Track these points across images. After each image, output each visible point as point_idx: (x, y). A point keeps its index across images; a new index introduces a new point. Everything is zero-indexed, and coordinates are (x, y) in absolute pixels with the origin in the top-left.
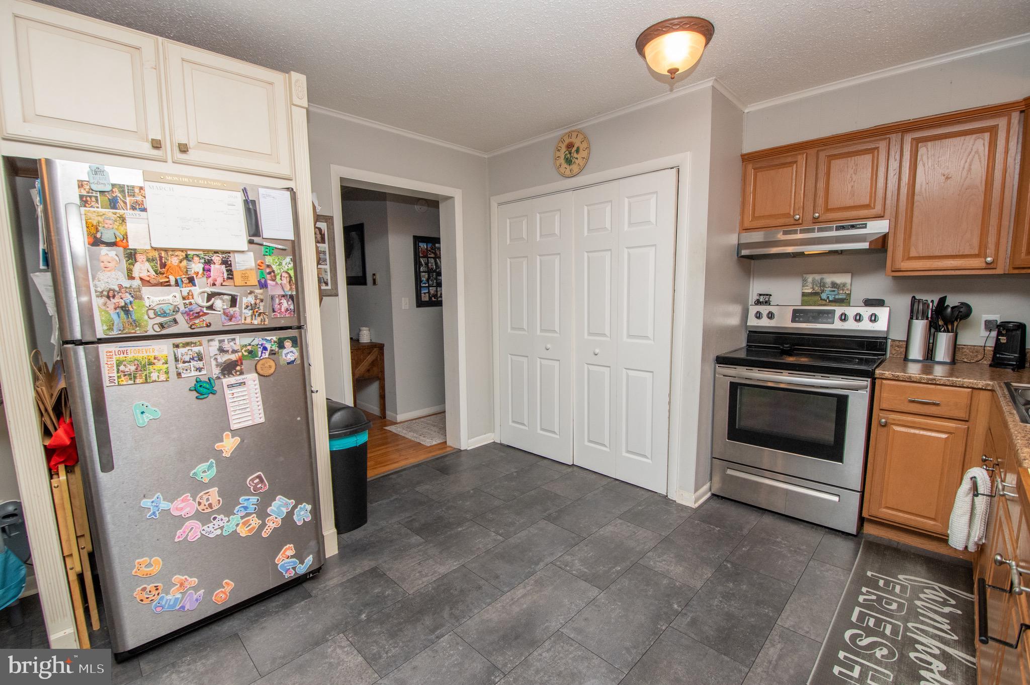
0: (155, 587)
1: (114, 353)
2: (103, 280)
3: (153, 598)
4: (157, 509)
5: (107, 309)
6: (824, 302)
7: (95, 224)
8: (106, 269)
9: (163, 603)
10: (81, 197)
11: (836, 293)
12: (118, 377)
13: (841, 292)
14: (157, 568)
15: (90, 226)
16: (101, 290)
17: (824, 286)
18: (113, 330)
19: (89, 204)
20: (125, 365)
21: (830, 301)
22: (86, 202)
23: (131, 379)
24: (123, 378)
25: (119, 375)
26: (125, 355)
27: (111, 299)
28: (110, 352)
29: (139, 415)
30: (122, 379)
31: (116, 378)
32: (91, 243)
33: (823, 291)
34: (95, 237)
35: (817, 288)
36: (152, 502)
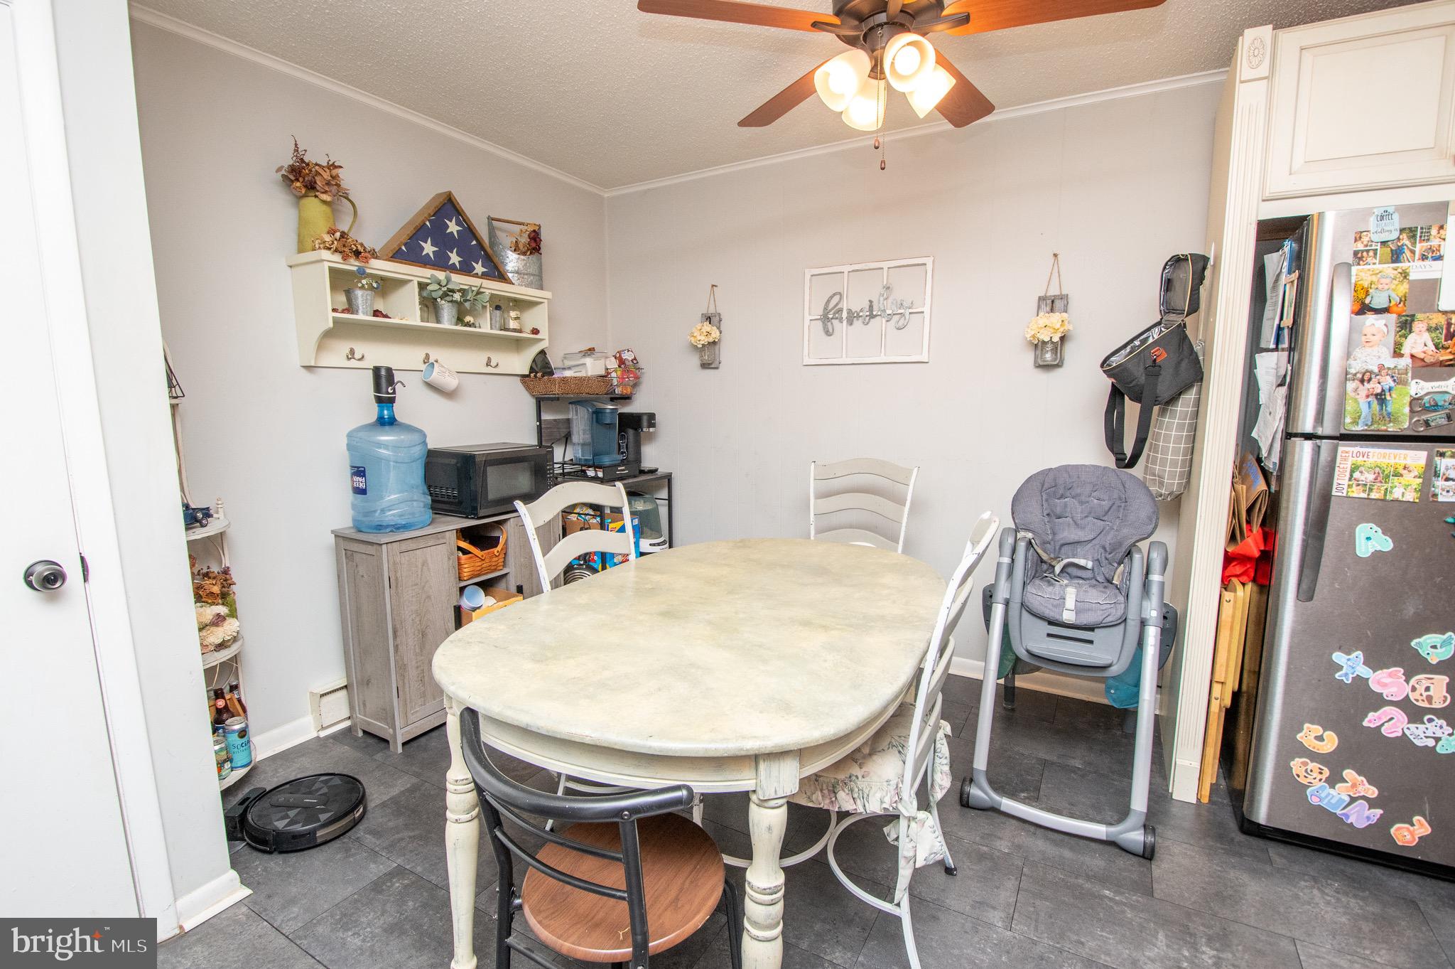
0: (1320, 769)
1: (1351, 455)
2: (1360, 358)
3: (1313, 781)
4: (1352, 671)
5: (1357, 397)
7: (1366, 286)
8: (1367, 344)
9: (1323, 795)
10: (1356, 253)
12: (1349, 485)
14: (1329, 747)
15: (1359, 289)
16: (1354, 372)
18: (1357, 424)
19: (1363, 261)
20: (1361, 472)
22: (1361, 259)
23: (1364, 491)
24: (1354, 488)
25: (1351, 483)
26: (1365, 459)
27: (1365, 384)
28: (1347, 452)
29: (1364, 541)
30: (1352, 489)
31: (1346, 487)
32: (1357, 310)
34: (1363, 303)
36: (1349, 660)
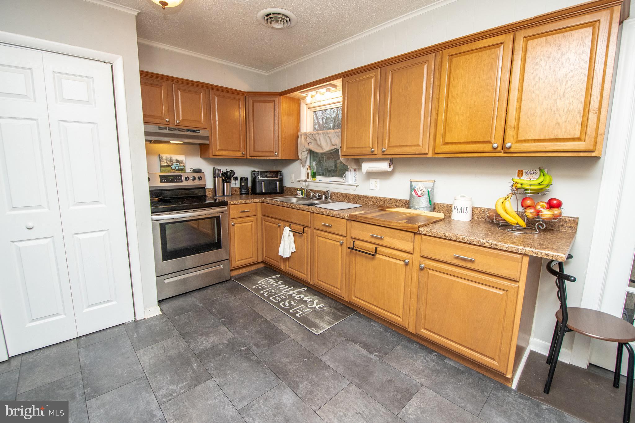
6: (174, 171)
11: (179, 165)
13: (181, 165)
17: (172, 161)
21: (177, 170)
33: (172, 164)
35: (169, 163)
